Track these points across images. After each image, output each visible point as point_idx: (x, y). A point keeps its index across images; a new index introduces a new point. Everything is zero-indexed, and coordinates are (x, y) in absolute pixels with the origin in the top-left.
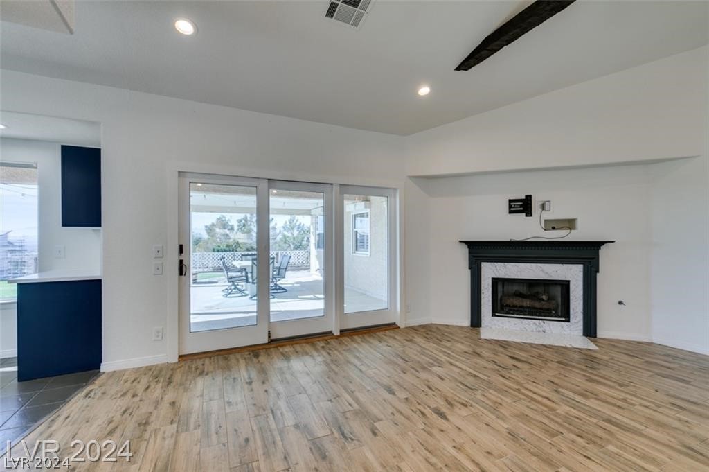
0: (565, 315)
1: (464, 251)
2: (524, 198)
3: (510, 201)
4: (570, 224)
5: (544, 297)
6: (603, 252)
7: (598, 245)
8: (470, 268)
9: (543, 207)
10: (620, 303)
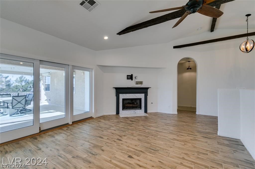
0: (140, 108)
1: (114, 91)
2: (131, 75)
3: (127, 76)
4: (141, 83)
5: (136, 103)
6: (149, 90)
7: (148, 88)
8: (116, 96)
9: (135, 78)
10: (152, 103)
